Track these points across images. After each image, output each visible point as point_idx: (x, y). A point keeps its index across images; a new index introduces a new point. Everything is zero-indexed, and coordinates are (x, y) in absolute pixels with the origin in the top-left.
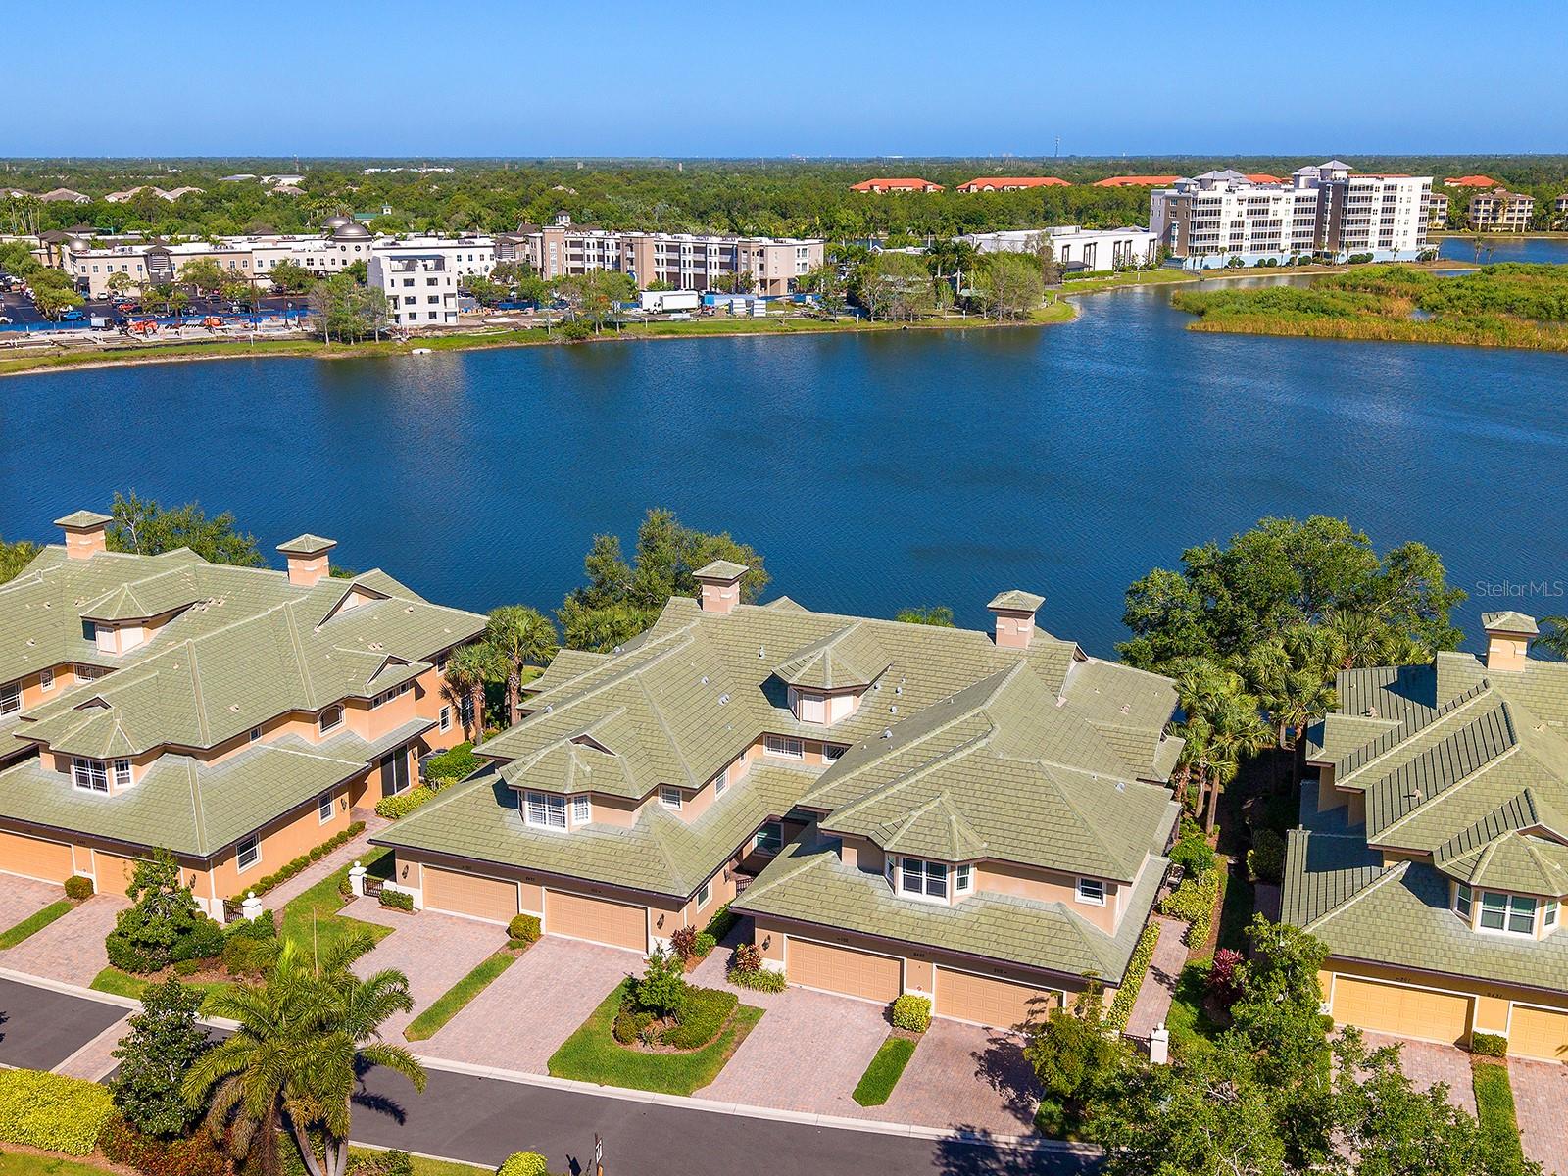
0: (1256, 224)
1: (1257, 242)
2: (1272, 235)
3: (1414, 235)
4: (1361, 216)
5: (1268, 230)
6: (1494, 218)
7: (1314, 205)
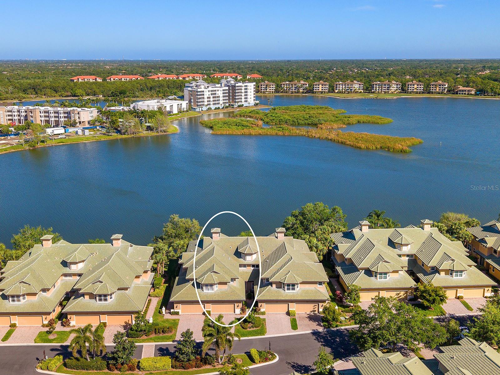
0: (213, 97)
1: (214, 102)
2: (218, 100)
3: (253, 98)
4: (239, 94)
5: (217, 99)
6: (266, 90)
7: (227, 91)
